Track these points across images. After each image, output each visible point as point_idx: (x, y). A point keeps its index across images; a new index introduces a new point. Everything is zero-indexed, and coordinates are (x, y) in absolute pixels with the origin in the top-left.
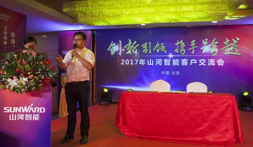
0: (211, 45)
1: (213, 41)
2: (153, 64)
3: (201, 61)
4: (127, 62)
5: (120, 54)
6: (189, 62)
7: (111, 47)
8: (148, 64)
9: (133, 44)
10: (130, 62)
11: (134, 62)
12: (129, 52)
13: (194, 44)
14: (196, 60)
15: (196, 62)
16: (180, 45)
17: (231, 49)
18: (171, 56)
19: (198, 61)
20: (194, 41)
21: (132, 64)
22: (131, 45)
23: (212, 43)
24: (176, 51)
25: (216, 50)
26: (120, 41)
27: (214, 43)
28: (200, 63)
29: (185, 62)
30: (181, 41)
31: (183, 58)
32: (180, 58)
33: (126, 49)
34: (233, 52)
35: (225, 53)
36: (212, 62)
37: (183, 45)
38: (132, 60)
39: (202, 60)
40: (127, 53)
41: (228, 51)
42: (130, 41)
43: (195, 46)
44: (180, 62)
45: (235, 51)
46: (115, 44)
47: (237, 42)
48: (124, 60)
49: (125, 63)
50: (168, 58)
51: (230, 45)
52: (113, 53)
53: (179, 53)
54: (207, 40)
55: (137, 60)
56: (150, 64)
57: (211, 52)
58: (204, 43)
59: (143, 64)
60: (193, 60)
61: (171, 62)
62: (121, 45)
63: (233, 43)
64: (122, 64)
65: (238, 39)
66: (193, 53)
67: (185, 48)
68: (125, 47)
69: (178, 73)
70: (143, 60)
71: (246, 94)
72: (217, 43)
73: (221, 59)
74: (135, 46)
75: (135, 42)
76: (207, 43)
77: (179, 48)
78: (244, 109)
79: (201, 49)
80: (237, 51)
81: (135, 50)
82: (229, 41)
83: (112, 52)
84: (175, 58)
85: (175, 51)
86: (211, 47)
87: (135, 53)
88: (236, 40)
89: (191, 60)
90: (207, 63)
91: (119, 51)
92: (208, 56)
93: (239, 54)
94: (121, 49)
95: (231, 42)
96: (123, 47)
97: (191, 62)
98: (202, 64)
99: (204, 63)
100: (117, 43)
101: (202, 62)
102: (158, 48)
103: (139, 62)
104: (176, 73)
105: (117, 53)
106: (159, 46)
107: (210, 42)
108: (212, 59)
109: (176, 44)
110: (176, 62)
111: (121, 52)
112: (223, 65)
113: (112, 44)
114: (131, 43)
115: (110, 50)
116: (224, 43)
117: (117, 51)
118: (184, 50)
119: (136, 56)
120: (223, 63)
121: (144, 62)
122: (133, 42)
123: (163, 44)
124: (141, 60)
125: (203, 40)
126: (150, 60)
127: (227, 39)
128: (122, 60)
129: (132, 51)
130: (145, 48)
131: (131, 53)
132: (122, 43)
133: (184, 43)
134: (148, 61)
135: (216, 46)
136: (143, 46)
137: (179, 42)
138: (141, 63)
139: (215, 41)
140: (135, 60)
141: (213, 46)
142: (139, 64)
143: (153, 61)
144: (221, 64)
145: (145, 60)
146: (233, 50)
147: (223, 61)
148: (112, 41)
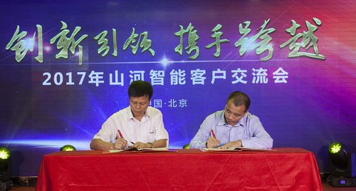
0: (257, 35)
1: (264, 26)
2: (122, 84)
3: (235, 72)
4: (58, 79)
5: (40, 58)
6: (208, 76)
7: (16, 42)
8: (111, 83)
9: (74, 34)
10: (66, 79)
11: (76, 78)
12: (63, 54)
13: (220, 33)
14: (224, 72)
15: (224, 77)
16: (186, 35)
17: (303, 44)
18: (165, 62)
19: (229, 74)
20: (219, 26)
21: (70, 83)
22: (68, 36)
23: (262, 32)
24: (179, 50)
25: (270, 48)
26: (38, 26)
27: (266, 30)
28: (235, 79)
29: (198, 77)
30: (190, 27)
31: (195, 66)
32: (188, 68)
33: (55, 45)
34: (307, 51)
35: (291, 55)
36: (261, 76)
37: (194, 35)
38: (70, 74)
39: (239, 70)
40: (57, 56)
41: (296, 49)
42: (65, 25)
43: (222, 37)
44: (188, 77)
45: (311, 49)
46: (24, 33)
47: (315, 28)
48: (49, 75)
49: (51, 80)
50: (158, 68)
51: (300, 35)
52: (19, 57)
53: (185, 56)
54: (248, 23)
55: (84, 74)
56: (117, 83)
57: (259, 51)
58: (244, 30)
59: (97, 83)
60: (219, 71)
61: (167, 78)
62: (40, 35)
63: (307, 30)
64: (45, 83)
65: (318, 21)
66: (217, 55)
67: (199, 43)
68: (52, 41)
69: (183, 103)
70: (97, 74)
71: (336, 149)
72: (272, 30)
73: (280, 69)
74: (76, 38)
75: (78, 29)
76: (249, 30)
77: (186, 44)
78: (335, 182)
79: (237, 44)
80: (316, 49)
81: (77, 49)
82: (298, 25)
83: (18, 54)
84: (176, 67)
85: (176, 50)
86: (259, 40)
87: (78, 57)
88: (314, 23)
89: (214, 72)
90: (249, 78)
92: (252, 62)
93: (321, 56)
94: (40, 47)
95: (303, 28)
96: (46, 41)
97: (214, 77)
98: (239, 80)
99: (244, 79)
100: (31, 31)
101: (239, 75)
102: (134, 44)
103: (87, 79)
104: (178, 103)
105: (30, 56)
106: (137, 38)
107: (255, 29)
108: (261, 70)
109: (177, 34)
110: (177, 78)
111: (41, 53)
112: (286, 82)
113: (19, 34)
114: (68, 31)
115: (13, 49)
116: (288, 30)
117: (32, 50)
118: (197, 48)
119: (80, 64)
120: (287, 77)
121: (102, 77)
122: (71, 28)
123: (146, 33)
124: (93, 73)
125: (241, 25)
126: (116, 72)
127: (293, 21)
128: (44, 74)
129: (69, 51)
130: (102, 44)
131: (67, 57)
132: (44, 31)
133: (195, 31)
134: (111, 75)
135: (271, 39)
136: (96, 38)
137: (185, 28)
138: (95, 80)
139: (267, 27)
140: (79, 73)
141: (262, 37)
142: (89, 82)
143: (122, 75)
144: (281, 79)
145: (102, 73)
146: (307, 46)
147: (287, 73)
148: (18, 26)
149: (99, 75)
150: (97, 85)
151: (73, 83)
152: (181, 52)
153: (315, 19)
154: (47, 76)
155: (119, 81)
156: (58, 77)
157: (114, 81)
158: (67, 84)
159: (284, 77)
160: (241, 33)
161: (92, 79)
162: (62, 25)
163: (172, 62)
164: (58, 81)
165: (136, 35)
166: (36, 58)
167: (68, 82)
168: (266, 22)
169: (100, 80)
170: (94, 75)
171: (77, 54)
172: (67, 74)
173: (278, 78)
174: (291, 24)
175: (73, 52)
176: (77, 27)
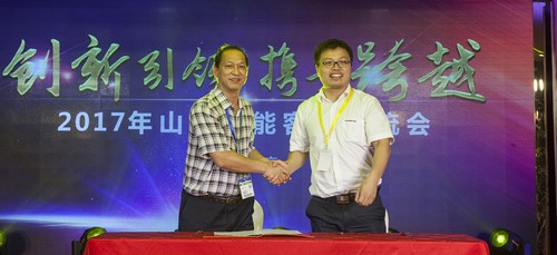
0: (385, 64)
1: (394, 50)
2: (179, 131)
4: (82, 121)
5: (54, 90)
7: (19, 64)
8: (163, 130)
9: (107, 55)
10: (94, 122)
12: (90, 84)
16: (278, 60)
17: (452, 78)
21: (100, 128)
22: (100, 57)
23: (391, 58)
24: (266, 82)
25: (404, 82)
26: (55, 43)
27: (397, 56)
30: (284, 48)
33: (78, 69)
34: (459, 88)
35: (434, 94)
37: (289, 61)
38: (100, 115)
40: (82, 88)
41: (442, 84)
42: (94, 41)
44: (279, 123)
45: (465, 86)
46: (33, 51)
47: (471, 54)
48: (68, 115)
49: (72, 124)
51: (448, 64)
52: (24, 87)
53: (276, 91)
54: (371, 44)
55: (122, 115)
56: (171, 130)
57: (387, 87)
58: (364, 55)
59: (142, 129)
62: (57, 56)
63: (459, 57)
64: (61, 128)
65: (476, 46)
67: (297, 73)
68: (75, 64)
70: (142, 115)
72: (406, 56)
73: (418, 114)
74: (112, 60)
75: (115, 47)
76: (373, 55)
77: (277, 73)
80: (471, 85)
81: (112, 78)
82: (446, 50)
83: (21, 83)
85: (263, 82)
86: (386, 70)
87: (113, 89)
88: (469, 47)
91: (49, 80)
93: (479, 96)
94: (56, 73)
95: (453, 53)
96: (65, 63)
100: (43, 48)
102: (200, 72)
103: (126, 122)
105: (41, 86)
106: (203, 64)
107: (381, 53)
109: (265, 58)
110: (263, 124)
111: (56, 83)
112: (426, 134)
113: (23, 53)
114: (98, 50)
115: (13, 75)
116: (431, 57)
117: (42, 78)
118: (294, 80)
119: (116, 100)
120: (428, 127)
121: (149, 121)
122: (104, 46)
124: (135, 113)
125: (360, 47)
126: (171, 113)
127: (438, 43)
128: (61, 114)
129: (100, 80)
130: (150, 71)
131: (96, 89)
132: (62, 49)
134: (163, 117)
135: (404, 68)
136: (142, 61)
137: (276, 50)
138: (138, 124)
139: (400, 51)
140: (113, 114)
141: (391, 67)
142: (130, 128)
143: (180, 118)
144: (419, 130)
145: (150, 115)
146: (458, 81)
147: (428, 121)
148: (23, 42)
149: (145, 118)
150: (141, 133)
151: (105, 129)
152: (269, 86)
153: (471, 41)
154: (64, 118)
155: (175, 127)
156: (82, 119)
157: (167, 127)
158: (96, 129)
159: (423, 127)
160: (360, 59)
161: (134, 124)
162: (90, 41)
163: (256, 100)
164: (82, 125)
165: (202, 59)
166: (50, 90)
167: (97, 126)
168: (398, 45)
169: (145, 124)
170: (137, 118)
171: (112, 85)
172: (96, 115)
173: (415, 127)
174: (435, 48)
175: (106, 82)
176: (113, 45)
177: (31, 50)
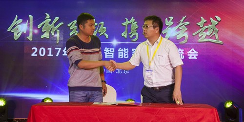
0: (178, 27)
1: (182, 20)
5: (30, 38)
7: (15, 26)
9: (54, 22)
10: (47, 52)
12: (46, 35)
16: (130, 25)
17: (208, 33)
18: (115, 42)
21: (50, 55)
22: (50, 23)
23: (180, 24)
24: (124, 34)
25: (186, 35)
26: (31, 17)
27: (183, 23)
30: (133, 19)
31: (135, 46)
32: (130, 47)
33: (41, 29)
34: (211, 38)
35: (200, 40)
37: (135, 25)
38: (50, 49)
40: (42, 37)
41: (203, 37)
42: (48, 16)
44: (130, 53)
45: (213, 37)
46: (21, 20)
47: (217, 22)
48: (36, 49)
50: (110, 46)
51: (206, 27)
52: (17, 36)
53: (129, 39)
54: (172, 18)
55: (60, 49)
57: (179, 37)
58: (169, 23)
61: (116, 53)
62: (31, 22)
63: (211, 24)
64: (33, 55)
65: (219, 19)
67: (139, 30)
68: (39, 26)
71: (229, 105)
72: (187, 23)
73: (193, 49)
74: (56, 24)
75: (57, 18)
76: (172, 23)
77: (129, 31)
79: (164, 32)
80: (217, 36)
81: (56, 32)
82: (205, 21)
83: (15, 34)
84: (122, 46)
85: (123, 34)
86: (178, 29)
87: (56, 37)
88: (216, 19)
91: (28, 33)
93: (220, 42)
94: (31, 30)
95: (208, 22)
96: (35, 26)
100: (25, 19)
103: (62, 52)
105: (24, 36)
106: (96, 26)
107: (176, 22)
108: (180, 50)
109: (124, 24)
110: (123, 54)
111: (31, 34)
112: (196, 58)
113: (17, 21)
114: (50, 20)
115: (12, 31)
116: (199, 24)
117: (25, 32)
118: (137, 34)
119: (58, 42)
120: (197, 55)
122: (52, 18)
123: (102, 23)
124: (65, 49)
125: (166, 19)
127: (202, 17)
128: (33, 48)
129: (50, 33)
130: (73, 29)
131: (48, 37)
132: (34, 20)
133: (136, 22)
135: (186, 29)
136: (69, 25)
137: (129, 20)
139: (184, 21)
140: (56, 49)
141: (180, 28)
142: (63, 55)
144: (193, 56)
146: (211, 34)
147: (197, 53)
148: (17, 16)
151: (52, 55)
152: (126, 36)
153: (217, 17)
154: (34, 50)
156: (42, 50)
158: (48, 55)
159: (195, 55)
160: (167, 25)
161: (65, 53)
162: (46, 16)
163: (120, 43)
164: (42, 53)
165: (96, 24)
166: (28, 37)
167: (49, 54)
168: (184, 18)
171: (56, 36)
172: (48, 49)
173: (191, 55)
174: (200, 20)
175: (53, 34)
176: (56, 18)
177: (20, 20)
